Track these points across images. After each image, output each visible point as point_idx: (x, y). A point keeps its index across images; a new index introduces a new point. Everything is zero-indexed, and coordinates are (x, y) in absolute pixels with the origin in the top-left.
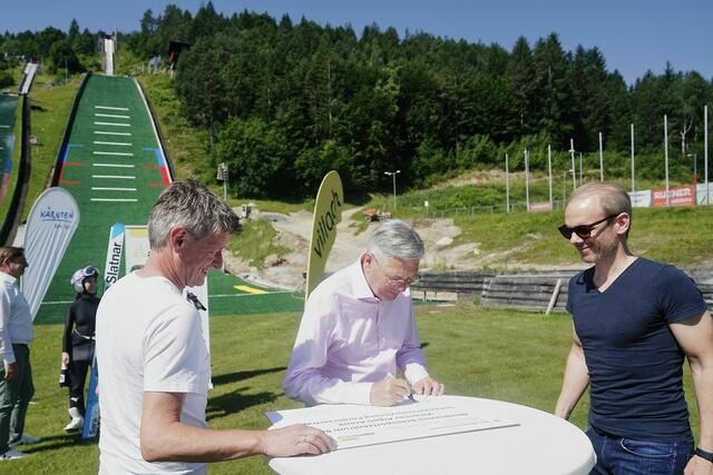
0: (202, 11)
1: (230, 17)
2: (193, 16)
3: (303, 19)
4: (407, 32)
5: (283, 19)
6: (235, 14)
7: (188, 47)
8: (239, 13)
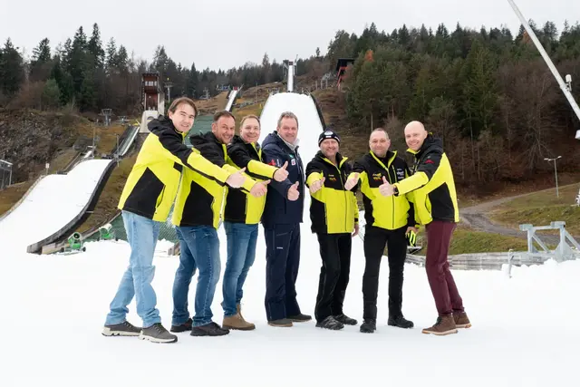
0: (366, 31)
1: (390, 34)
2: (359, 37)
3: (458, 26)
4: (566, 24)
5: (439, 28)
6: (395, 31)
7: (352, 61)
8: (398, 29)
